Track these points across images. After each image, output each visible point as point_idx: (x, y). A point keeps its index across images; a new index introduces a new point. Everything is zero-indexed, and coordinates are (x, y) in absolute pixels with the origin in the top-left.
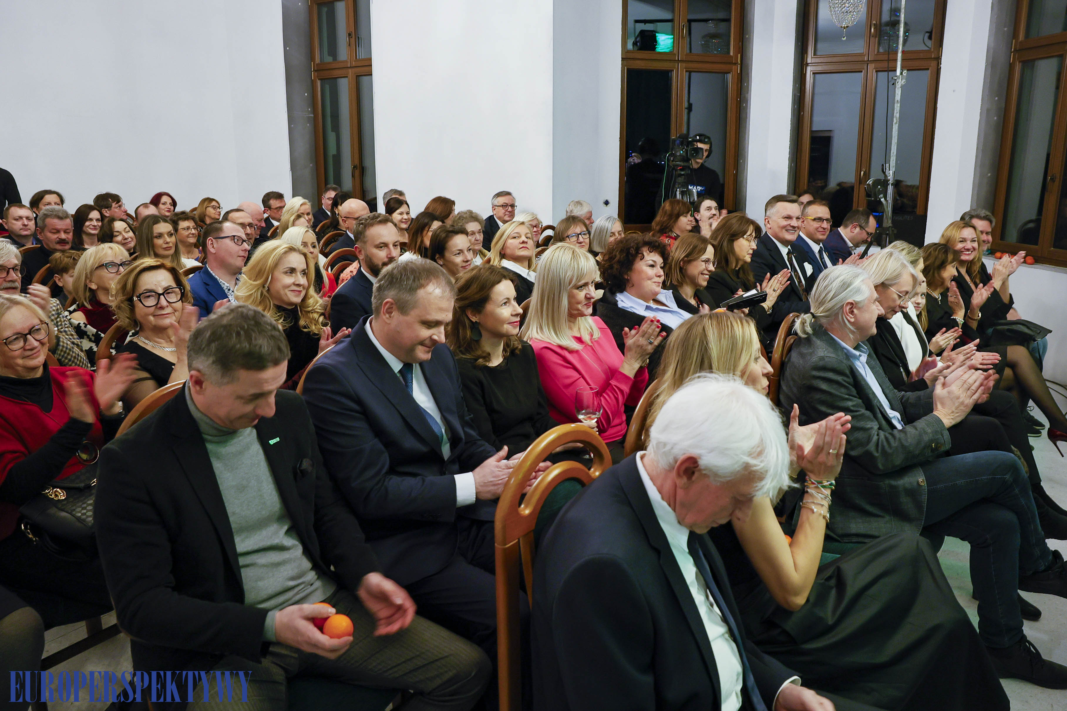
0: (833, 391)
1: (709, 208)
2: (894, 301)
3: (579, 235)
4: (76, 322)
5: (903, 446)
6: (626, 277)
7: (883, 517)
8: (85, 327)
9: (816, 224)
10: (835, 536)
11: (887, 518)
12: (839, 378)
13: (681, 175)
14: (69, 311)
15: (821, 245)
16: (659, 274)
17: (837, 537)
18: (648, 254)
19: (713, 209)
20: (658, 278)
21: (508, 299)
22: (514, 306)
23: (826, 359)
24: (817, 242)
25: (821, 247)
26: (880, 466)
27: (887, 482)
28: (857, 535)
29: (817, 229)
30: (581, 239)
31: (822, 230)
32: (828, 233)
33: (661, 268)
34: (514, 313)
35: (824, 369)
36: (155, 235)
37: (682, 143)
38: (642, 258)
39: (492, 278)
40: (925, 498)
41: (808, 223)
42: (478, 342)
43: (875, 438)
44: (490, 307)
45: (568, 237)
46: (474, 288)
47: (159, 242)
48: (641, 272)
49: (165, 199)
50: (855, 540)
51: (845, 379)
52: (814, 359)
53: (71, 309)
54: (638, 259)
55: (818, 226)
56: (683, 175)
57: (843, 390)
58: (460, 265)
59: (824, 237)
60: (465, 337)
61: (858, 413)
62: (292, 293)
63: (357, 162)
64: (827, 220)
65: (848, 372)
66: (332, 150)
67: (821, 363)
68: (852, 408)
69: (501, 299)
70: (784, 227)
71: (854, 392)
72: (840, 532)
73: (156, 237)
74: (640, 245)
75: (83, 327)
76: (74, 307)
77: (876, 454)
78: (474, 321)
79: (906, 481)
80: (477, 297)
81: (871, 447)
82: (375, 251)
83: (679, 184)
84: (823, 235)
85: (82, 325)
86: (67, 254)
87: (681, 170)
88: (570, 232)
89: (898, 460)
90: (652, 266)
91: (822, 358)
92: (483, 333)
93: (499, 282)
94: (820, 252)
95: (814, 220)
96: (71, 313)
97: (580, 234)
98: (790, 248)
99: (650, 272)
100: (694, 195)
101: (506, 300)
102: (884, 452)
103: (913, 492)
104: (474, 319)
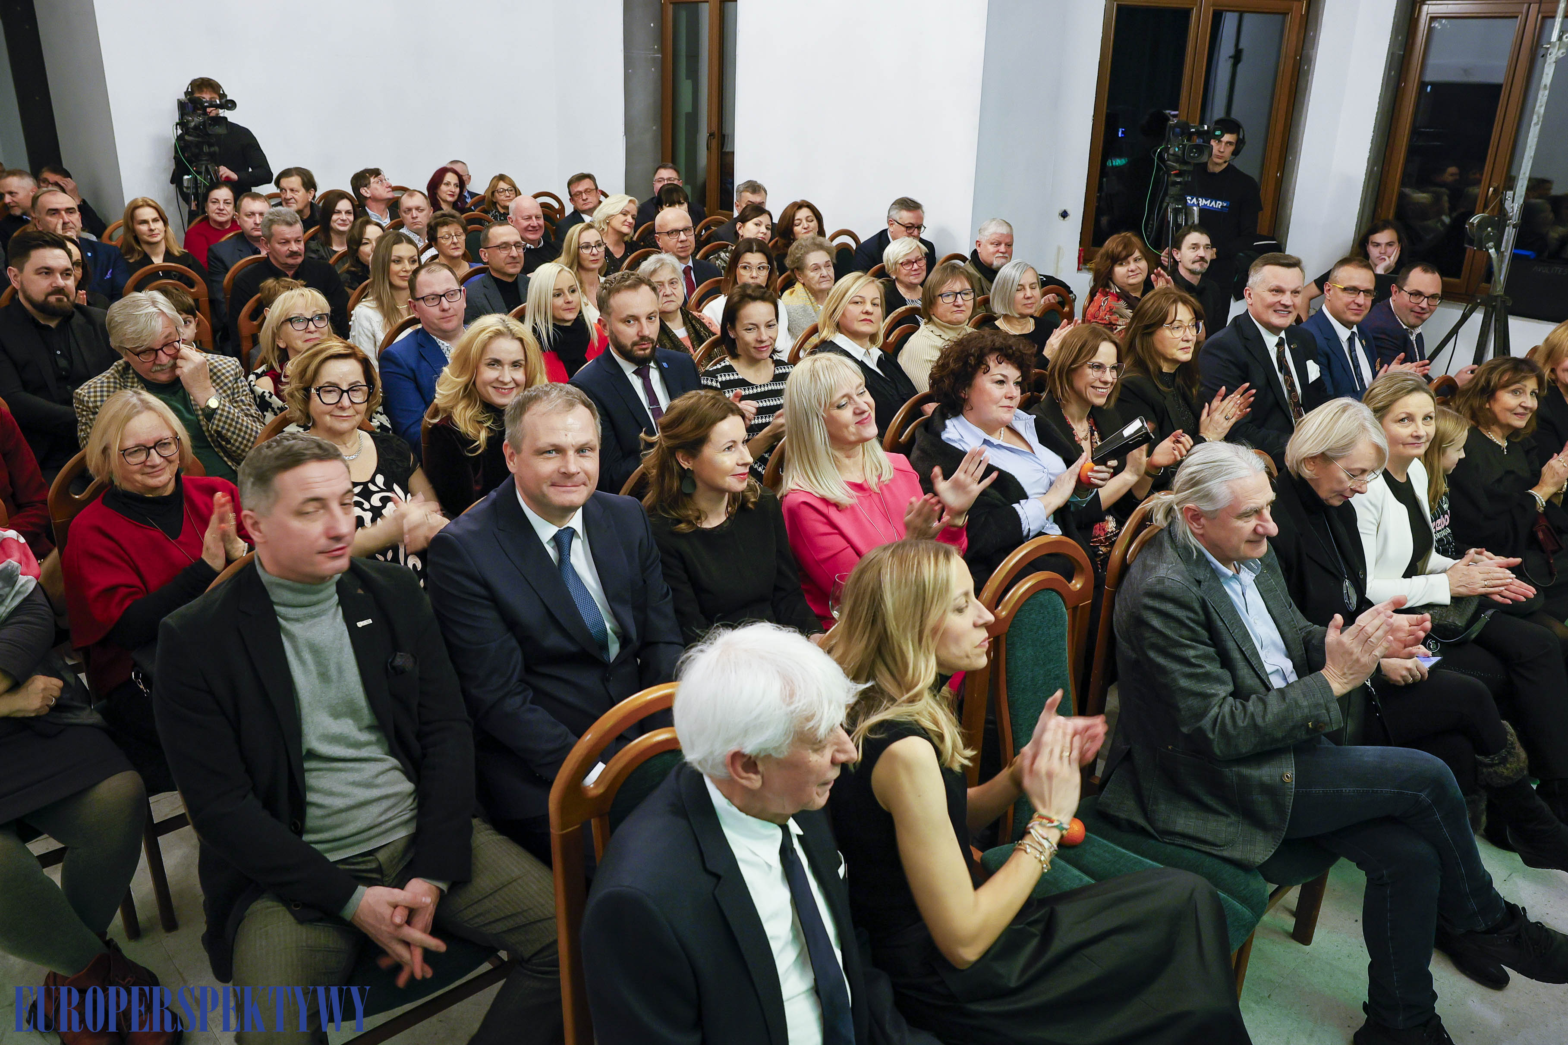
0: (1169, 632)
1: (1195, 246)
2: (1341, 482)
3: (957, 294)
4: (259, 390)
5: (1255, 726)
6: (963, 395)
7: (1227, 816)
8: (270, 397)
9: (1347, 298)
10: (1152, 831)
11: (1233, 818)
12: (1181, 614)
13: (1175, 183)
14: (256, 374)
15: (1355, 329)
16: (1010, 395)
17: (1155, 834)
18: (996, 366)
19: (1202, 248)
20: (1008, 400)
21: (734, 442)
22: (741, 452)
23: (1167, 583)
24: (1347, 324)
25: (1353, 333)
26: (1217, 751)
27: (1235, 769)
28: (1183, 836)
29: (1347, 305)
30: (960, 301)
31: (1356, 307)
32: (1366, 312)
33: (1017, 383)
34: (741, 462)
35: (1161, 596)
36: (393, 258)
37: (1182, 134)
38: (987, 370)
39: (714, 413)
40: (1290, 801)
41: (1335, 293)
42: (690, 496)
43: (1215, 710)
44: (708, 451)
45: (941, 295)
46: (688, 425)
47: (395, 267)
48: (983, 391)
49: (450, 178)
50: (1180, 841)
51: (1192, 615)
52: (1151, 579)
53: (259, 371)
54: (981, 372)
55: (1351, 300)
56: (1179, 183)
57: (1185, 632)
58: (753, 345)
59: (1358, 319)
60: (671, 489)
61: (1199, 671)
62: (493, 390)
63: (715, 128)
64: (1366, 291)
65: (1197, 606)
66: (685, 106)
67: (1159, 588)
68: (1193, 660)
69: (725, 442)
70: (1270, 306)
71: (1204, 634)
72: (1160, 825)
73: (394, 261)
74: (986, 350)
75: (267, 398)
76: (263, 368)
77: (1211, 736)
78: (686, 468)
79: (1265, 773)
80: (692, 436)
81: (1206, 723)
82: (622, 327)
83: (1172, 197)
84: (1357, 315)
85: (267, 395)
86: (283, 283)
87: (1177, 175)
88: (945, 289)
89: (1245, 747)
90: (1001, 382)
91: (1161, 581)
92: (699, 484)
93: (724, 418)
94: (1351, 340)
95: (1345, 289)
96: (258, 376)
97: (960, 293)
98: (1284, 337)
99: (997, 392)
100: (1194, 214)
101: (731, 444)
102: (1224, 732)
103: (1272, 791)
104: (686, 465)
